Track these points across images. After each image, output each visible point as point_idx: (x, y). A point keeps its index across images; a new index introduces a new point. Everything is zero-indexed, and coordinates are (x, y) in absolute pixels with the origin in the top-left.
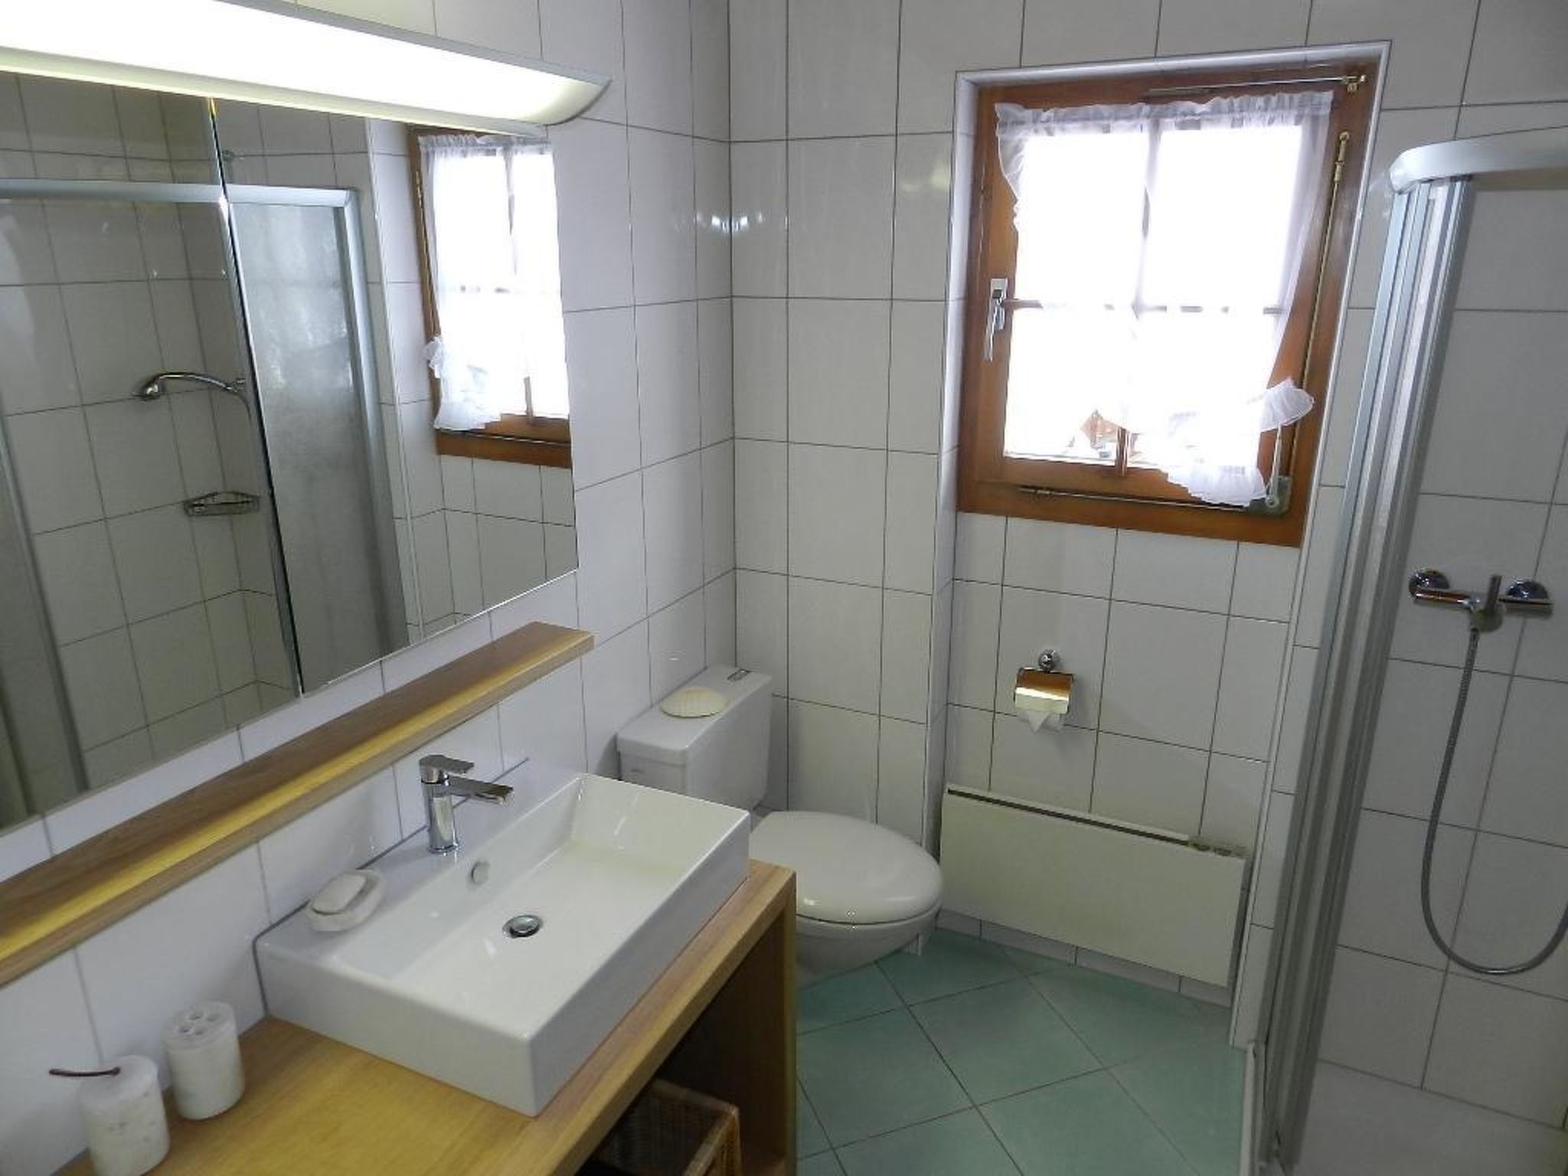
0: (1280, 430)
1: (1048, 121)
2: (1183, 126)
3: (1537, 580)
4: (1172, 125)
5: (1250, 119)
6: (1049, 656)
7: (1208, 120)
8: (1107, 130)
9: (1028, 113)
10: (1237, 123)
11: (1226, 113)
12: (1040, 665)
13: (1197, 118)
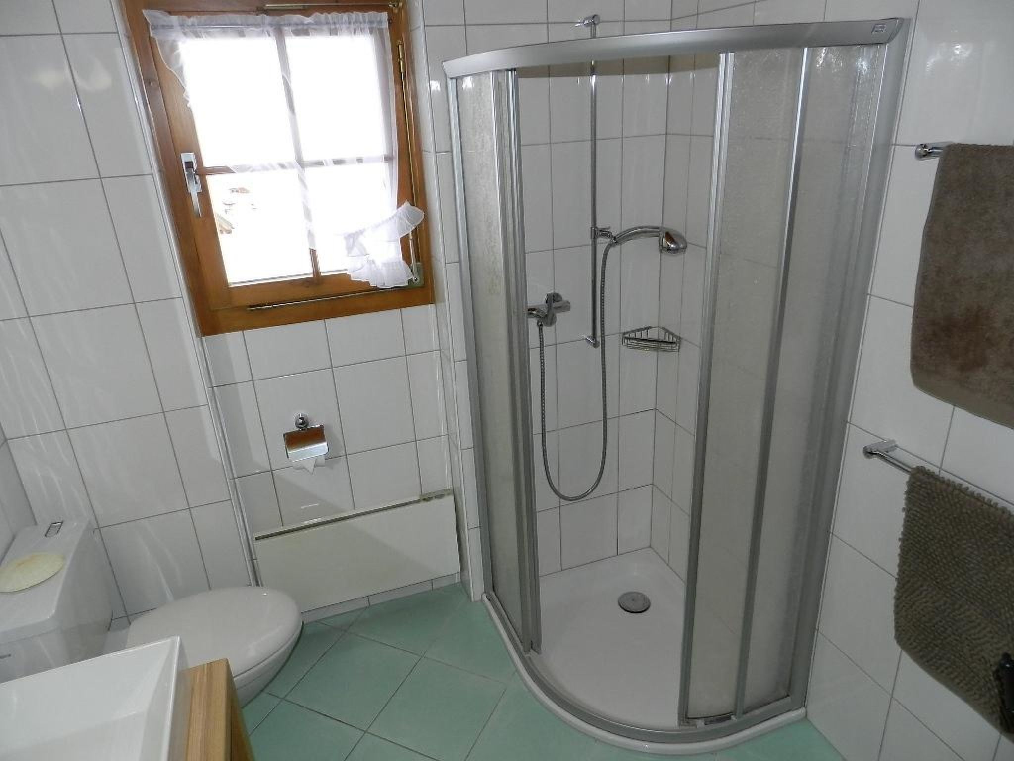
0: (411, 234)
1: (193, 25)
2: (297, 33)
3: (556, 292)
4: (290, 33)
5: (341, 30)
6: (301, 418)
7: (315, 29)
8: (241, 34)
9: (174, 19)
10: (334, 32)
11: (324, 24)
12: (298, 427)
13: (305, 27)
